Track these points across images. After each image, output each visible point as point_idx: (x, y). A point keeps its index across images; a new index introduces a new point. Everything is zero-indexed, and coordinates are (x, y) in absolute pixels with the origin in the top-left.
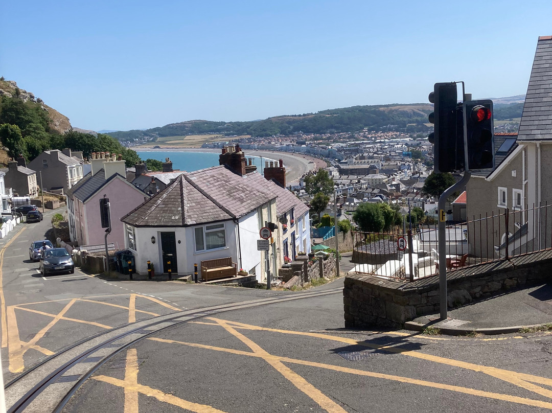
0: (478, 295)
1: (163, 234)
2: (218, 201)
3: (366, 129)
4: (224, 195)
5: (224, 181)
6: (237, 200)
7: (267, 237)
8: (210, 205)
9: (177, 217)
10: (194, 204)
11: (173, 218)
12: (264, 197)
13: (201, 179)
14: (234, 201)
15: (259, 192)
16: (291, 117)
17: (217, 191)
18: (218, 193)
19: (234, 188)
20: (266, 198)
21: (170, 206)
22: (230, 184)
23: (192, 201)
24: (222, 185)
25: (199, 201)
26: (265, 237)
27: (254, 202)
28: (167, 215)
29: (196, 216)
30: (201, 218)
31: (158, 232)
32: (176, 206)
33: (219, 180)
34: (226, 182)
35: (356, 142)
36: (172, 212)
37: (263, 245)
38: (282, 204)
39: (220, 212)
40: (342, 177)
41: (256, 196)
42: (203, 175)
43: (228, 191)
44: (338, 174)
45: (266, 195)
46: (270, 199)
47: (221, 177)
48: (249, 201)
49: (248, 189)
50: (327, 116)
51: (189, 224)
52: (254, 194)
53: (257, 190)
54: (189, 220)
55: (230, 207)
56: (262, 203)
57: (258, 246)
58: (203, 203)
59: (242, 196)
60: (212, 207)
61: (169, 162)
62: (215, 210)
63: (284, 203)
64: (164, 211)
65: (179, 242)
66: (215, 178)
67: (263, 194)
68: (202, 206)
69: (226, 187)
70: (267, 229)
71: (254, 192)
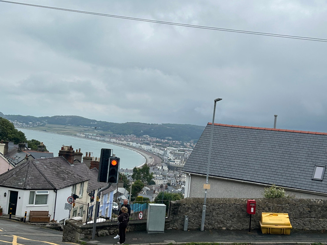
0: (112, 233)
1: (11, 192)
2: (48, 178)
3: (192, 141)
4: (54, 174)
5: (57, 166)
6: (61, 178)
7: (71, 202)
8: (43, 179)
9: (21, 184)
10: (33, 178)
11: (19, 184)
12: (80, 179)
13: (42, 164)
14: (59, 179)
15: (78, 175)
16: (143, 125)
17: (50, 172)
18: (50, 173)
19: (62, 171)
20: (81, 180)
21: (20, 176)
22: (60, 169)
23: (32, 176)
24: (55, 169)
25: (37, 176)
26: (70, 202)
27: (72, 182)
28: (16, 181)
29: (33, 184)
30: (35, 186)
31: (9, 190)
32: (23, 177)
33: (54, 165)
34: (58, 167)
35: (184, 149)
36: (19, 180)
37: (68, 207)
38: (94, 185)
39: (47, 184)
40: (170, 171)
41: (75, 178)
42: (44, 162)
43: (57, 173)
44: (167, 169)
45: (82, 178)
46: (84, 180)
47: (56, 163)
48: (69, 180)
49: (71, 173)
50: (168, 127)
51: (27, 188)
52: (74, 176)
53: (77, 174)
54: (28, 186)
55: (54, 182)
56: (77, 182)
57: (65, 207)
58: (39, 178)
59: (65, 177)
60: (44, 181)
61: (42, 145)
62: (45, 183)
63: (95, 184)
64: (15, 179)
65: (20, 198)
66: (52, 164)
67: (80, 178)
68: (38, 179)
69: (57, 170)
70: (72, 198)
71: (75, 175)
